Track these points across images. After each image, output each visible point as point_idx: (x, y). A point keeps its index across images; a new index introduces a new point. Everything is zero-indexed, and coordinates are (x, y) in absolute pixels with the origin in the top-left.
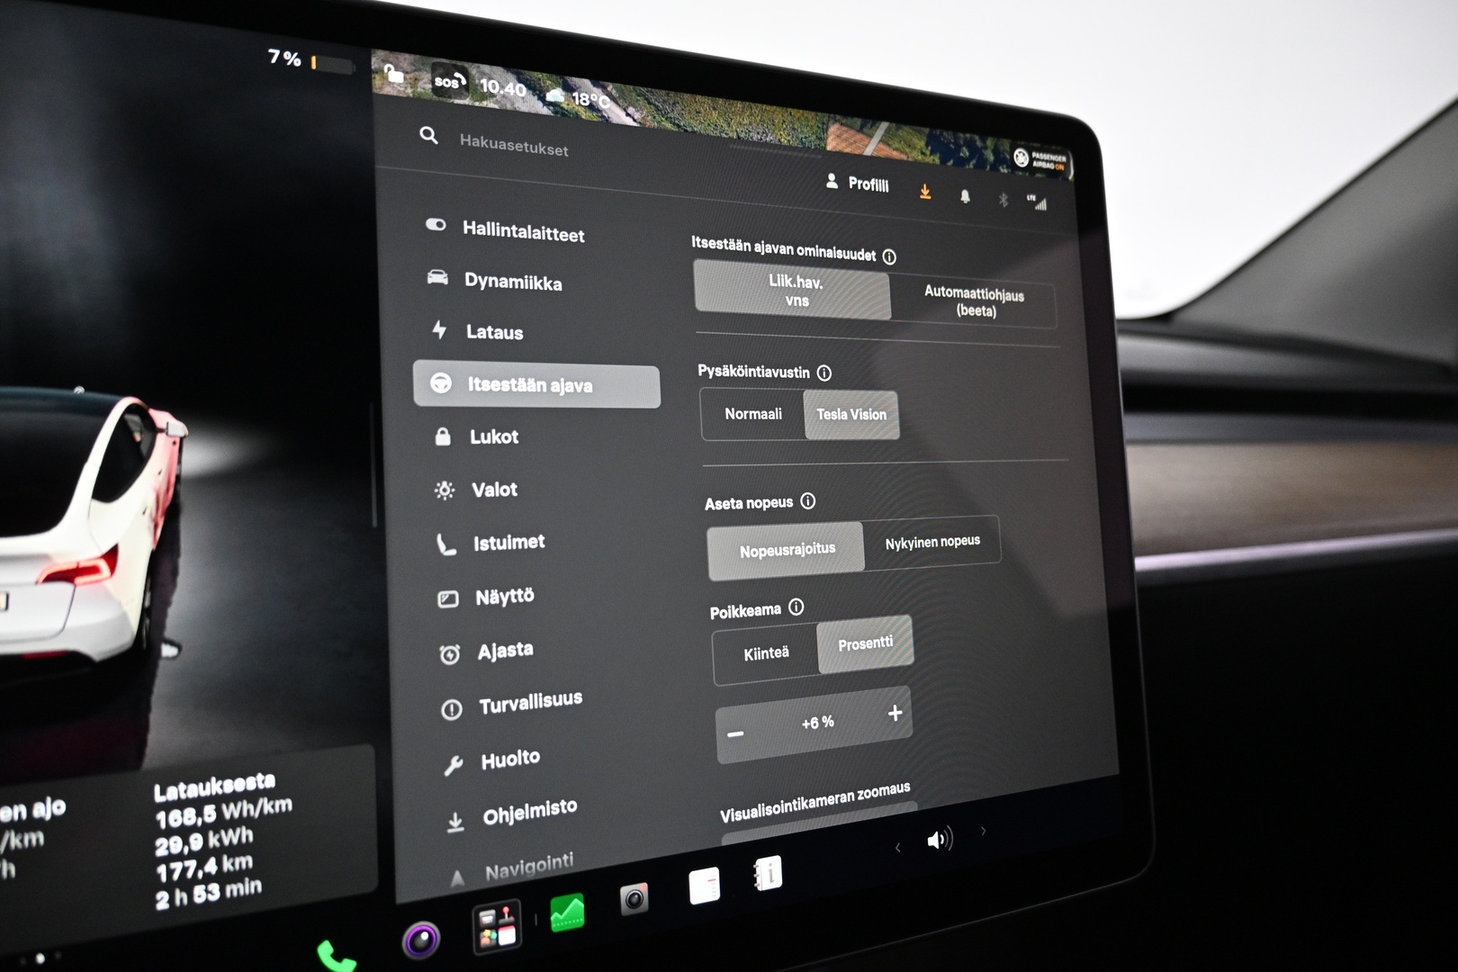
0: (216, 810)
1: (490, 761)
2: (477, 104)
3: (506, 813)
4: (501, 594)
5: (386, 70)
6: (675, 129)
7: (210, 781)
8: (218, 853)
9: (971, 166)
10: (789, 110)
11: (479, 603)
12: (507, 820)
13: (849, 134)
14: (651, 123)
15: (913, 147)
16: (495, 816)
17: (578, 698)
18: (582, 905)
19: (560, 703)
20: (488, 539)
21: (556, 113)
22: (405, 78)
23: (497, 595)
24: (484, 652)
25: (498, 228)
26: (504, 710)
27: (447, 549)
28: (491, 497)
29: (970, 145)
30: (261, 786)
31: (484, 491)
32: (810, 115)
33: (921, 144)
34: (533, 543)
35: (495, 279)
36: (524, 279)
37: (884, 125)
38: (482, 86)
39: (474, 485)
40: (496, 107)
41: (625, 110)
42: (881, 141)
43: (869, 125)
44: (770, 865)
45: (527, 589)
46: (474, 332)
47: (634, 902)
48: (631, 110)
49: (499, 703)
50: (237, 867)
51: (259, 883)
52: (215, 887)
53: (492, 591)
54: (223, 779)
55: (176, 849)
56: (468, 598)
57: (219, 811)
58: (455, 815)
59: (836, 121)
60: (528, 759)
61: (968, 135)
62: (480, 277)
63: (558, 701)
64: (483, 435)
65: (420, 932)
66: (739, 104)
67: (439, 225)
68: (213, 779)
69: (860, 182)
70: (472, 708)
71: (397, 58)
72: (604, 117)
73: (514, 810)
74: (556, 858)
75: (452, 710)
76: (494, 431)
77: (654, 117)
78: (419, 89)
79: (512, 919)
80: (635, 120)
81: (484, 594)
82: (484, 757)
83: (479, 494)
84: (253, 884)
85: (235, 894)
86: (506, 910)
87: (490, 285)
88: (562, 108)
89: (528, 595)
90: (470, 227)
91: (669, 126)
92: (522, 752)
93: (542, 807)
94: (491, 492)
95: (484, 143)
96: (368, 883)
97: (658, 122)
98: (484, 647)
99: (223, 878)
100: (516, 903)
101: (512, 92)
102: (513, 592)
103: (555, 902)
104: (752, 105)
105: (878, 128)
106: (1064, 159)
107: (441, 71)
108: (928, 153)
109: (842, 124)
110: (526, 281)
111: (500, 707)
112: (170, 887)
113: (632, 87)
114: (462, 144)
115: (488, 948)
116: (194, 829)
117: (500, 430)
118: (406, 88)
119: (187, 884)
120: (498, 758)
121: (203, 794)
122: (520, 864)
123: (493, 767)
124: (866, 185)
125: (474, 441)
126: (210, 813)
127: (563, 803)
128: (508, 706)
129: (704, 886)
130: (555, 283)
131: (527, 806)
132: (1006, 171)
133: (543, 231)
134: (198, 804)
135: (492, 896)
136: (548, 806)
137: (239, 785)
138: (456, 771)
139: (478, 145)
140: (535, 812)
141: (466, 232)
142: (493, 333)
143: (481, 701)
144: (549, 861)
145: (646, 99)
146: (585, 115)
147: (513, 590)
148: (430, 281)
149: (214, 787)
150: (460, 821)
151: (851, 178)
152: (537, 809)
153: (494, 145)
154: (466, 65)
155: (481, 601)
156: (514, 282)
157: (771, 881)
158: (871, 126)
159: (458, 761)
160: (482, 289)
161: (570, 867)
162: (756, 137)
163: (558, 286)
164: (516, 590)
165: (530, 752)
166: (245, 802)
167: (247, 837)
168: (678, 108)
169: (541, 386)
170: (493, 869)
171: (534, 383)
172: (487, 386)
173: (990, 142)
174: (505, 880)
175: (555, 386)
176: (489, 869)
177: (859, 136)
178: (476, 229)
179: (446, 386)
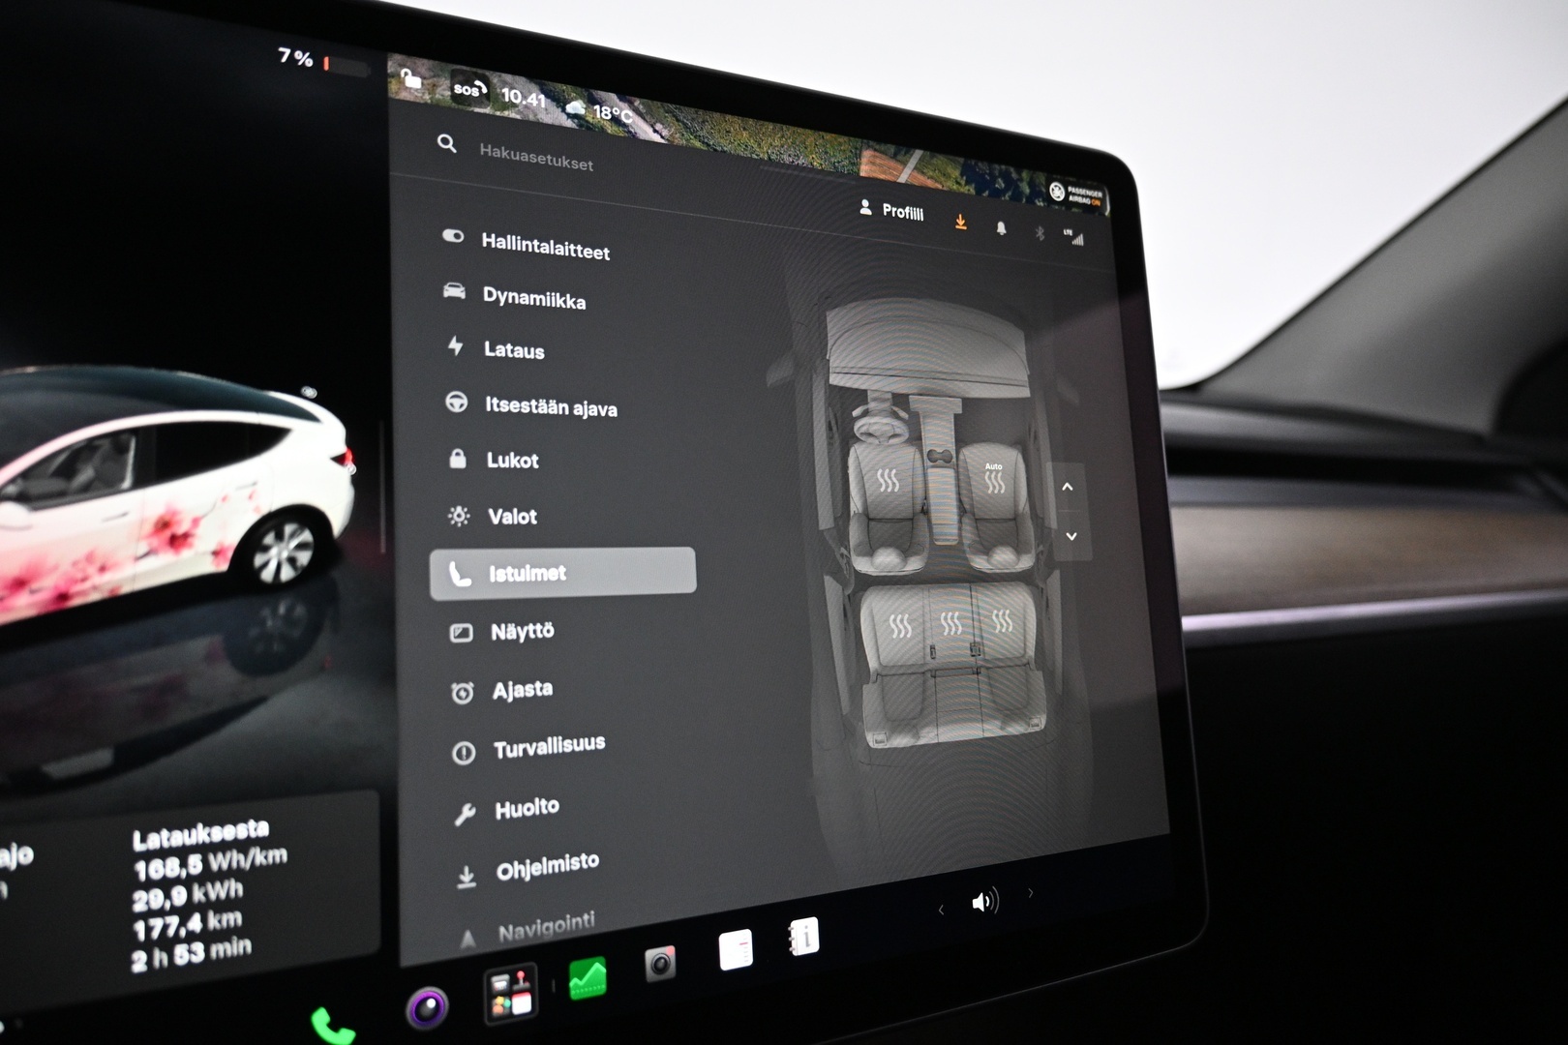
0: (202, 860)
1: (505, 810)
2: (498, 113)
3: (522, 867)
4: (519, 628)
5: (403, 75)
6: (705, 148)
7: (195, 827)
8: (204, 908)
9: (1007, 197)
10: (822, 134)
11: (494, 638)
12: (523, 875)
13: (881, 159)
14: (679, 141)
15: (947, 176)
16: (510, 871)
17: (600, 743)
18: (604, 970)
19: (581, 748)
20: (505, 569)
21: (580, 126)
22: (422, 84)
23: (514, 630)
24: (499, 691)
25: (519, 242)
26: (521, 754)
27: (462, 577)
28: (508, 525)
29: (1006, 177)
30: (253, 835)
31: (501, 518)
32: (842, 139)
33: (956, 173)
34: (553, 574)
35: (515, 294)
36: (546, 296)
37: (918, 154)
38: (503, 95)
39: (491, 511)
40: (518, 117)
41: (652, 126)
42: (915, 168)
43: (903, 153)
44: (806, 927)
45: (546, 623)
46: (493, 349)
47: (660, 967)
48: (659, 127)
49: (515, 746)
50: (224, 924)
51: (248, 944)
52: (198, 947)
53: (509, 625)
54: (211, 826)
55: (156, 904)
56: (483, 632)
57: (205, 862)
58: (466, 869)
59: (869, 147)
60: (546, 808)
61: (1003, 167)
62: (499, 293)
63: (578, 745)
65: (425, 999)
66: (770, 126)
67: (457, 236)
68: (200, 826)
69: (894, 209)
70: (486, 752)
71: (415, 63)
72: (631, 132)
73: (531, 864)
74: (575, 917)
75: (463, 755)
76: (512, 454)
77: (683, 135)
78: (437, 96)
79: (527, 985)
80: (662, 137)
81: (500, 628)
82: (498, 805)
83: (496, 521)
84: (241, 944)
85: (222, 954)
86: (521, 974)
87: (510, 301)
88: (587, 122)
89: (547, 630)
90: (489, 240)
91: (698, 144)
92: (540, 801)
93: (561, 861)
94: (508, 519)
95: (505, 154)
96: (367, 941)
97: (687, 140)
98: (500, 686)
99: (208, 937)
100: (532, 968)
101: (535, 103)
102: (531, 627)
103: (574, 966)
104: (784, 127)
105: (912, 155)
106: (1100, 195)
107: (461, 78)
108: (963, 182)
109: (875, 150)
110: (548, 298)
111: (516, 751)
112: (148, 946)
113: (659, 104)
114: (482, 153)
115: (501, 1017)
116: (177, 881)
117: (519, 453)
118: (423, 93)
119: (167, 943)
120: (513, 807)
121: (188, 842)
122: (536, 923)
123: (508, 816)
124: (901, 213)
125: (491, 465)
126: (195, 863)
127: (584, 857)
128: (525, 750)
129: (736, 950)
130: (579, 301)
131: (544, 859)
132: (1042, 204)
133: (567, 247)
134: (182, 853)
135: (507, 959)
136: (568, 860)
137: (229, 832)
138: (468, 820)
139: (499, 156)
140: (553, 867)
141: (485, 245)
143: (496, 745)
145: (674, 116)
146: (611, 129)
147: (531, 625)
148: (446, 294)
149: (200, 834)
150: (472, 875)
151: (885, 205)
152: (556, 863)
153: (515, 156)
154: (487, 73)
155: (497, 635)
156: (535, 299)
157: (808, 945)
158: (905, 154)
159: (470, 809)
160: (502, 304)
161: (591, 928)
162: (787, 159)
163: (582, 304)
164: (535, 624)
165: (548, 800)
166: (235, 852)
167: (236, 891)
168: (708, 126)
169: (564, 409)
170: (507, 929)
171: (556, 405)
172: (506, 406)
173: (1025, 175)
174: (521, 941)
175: (578, 410)
176: (502, 930)
177: (892, 163)
178: (496, 242)
179: (462, 406)
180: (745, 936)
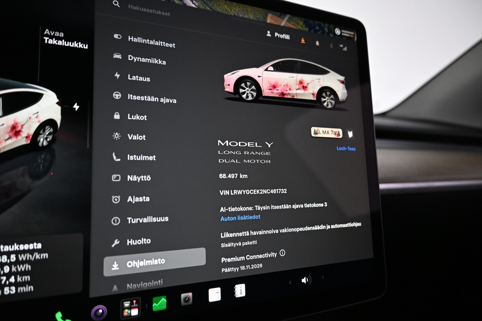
0: (16, 257)
1: (131, 242)
3: (136, 263)
4: (138, 177)
6: (211, 10)
7: (14, 245)
8: (16, 274)
9: (320, 33)
10: (253, 7)
11: (128, 180)
12: (136, 266)
13: (275, 18)
14: (202, 7)
15: (299, 25)
16: (132, 264)
17: (167, 219)
18: (166, 301)
19: (160, 220)
20: (133, 156)
21: (166, 0)
23: (136, 177)
24: (130, 199)
25: (142, 40)
26: (137, 222)
27: (117, 159)
28: (135, 140)
29: (319, 25)
30: (35, 248)
31: (132, 137)
32: (261, 9)
33: (302, 23)
34: (151, 158)
35: (140, 58)
37: (288, 16)
39: (129, 135)
41: (192, 1)
42: (287, 21)
43: (283, 15)
44: (241, 287)
45: (148, 176)
46: (131, 77)
47: (186, 300)
48: (194, 2)
49: (135, 219)
50: (23, 280)
51: (32, 287)
52: (13, 288)
53: (134, 176)
54: (20, 244)
56: (124, 178)
57: (17, 257)
58: (115, 263)
59: (270, 13)
60: (146, 242)
61: (319, 22)
62: (134, 57)
63: (158, 219)
64: (133, 116)
65: (99, 309)
66: (235, 4)
67: (119, 37)
68: (15, 244)
69: (279, 35)
70: (124, 221)
72: (184, 3)
73: (140, 262)
74: (155, 281)
75: (116, 221)
76: (137, 115)
77: (203, 5)
79: (137, 305)
80: (195, 5)
81: (131, 177)
82: (128, 240)
83: (130, 138)
84: (29, 288)
85: (22, 291)
86: (135, 301)
87: (138, 60)
89: (148, 178)
90: (131, 39)
91: (208, 9)
92: (144, 239)
93: (151, 261)
94: (135, 138)
95: (137, 8)
96: (77, 288)
97: (205, 7)
98: (130, 197)
99: (17, 284)
100: (139, 299)
102: (142, 177)
103: (155, 299)
104: (240, 4)
105: (286, 16)
106: (353, 33)
108: (304, 27)
109: (273, 14)
110: (152, 60)
111: (135, 221)
114: (129, 8)
115: (127, 317)
116: (6, 264)
117: (140, 115)
119: (2, 287)
120: (134, 241)
121: (10, 250)
122: (141, 283)
123: (132, 244)
124: (281, 36)
125: (129, 118)
126: (13, 258)
127: (159, 260)
128: (139, 221)
129: (215, 295)
130: (163, 62)
131: (145, 260)
132: (332, 36)
133: (159, 42)
134: (8, 254)
135: (130, 296)
136: (153, 261)
137: (26, 247)
138: (116, 245)
139: (135, 9)
140: (148, 263)
141: (129, 40)
142: (138, 78)
143: (128, 218)
144: (153, 283)
146: (177, 2)
147: (142, 176)
148: (114, 57)
149: (16, 247)
150: (117, 265)
151: (276, 33)
152: (149, 261)
153: (141, 9)
155: (130, 179)
156: (147, 60)
157: (241, 294)
158: (284, 16)
159: (117, 241)
160: (135, 61)
161: (161, 285)
162: (241, 16)
163: (164, 63)
164: (144, 176)
165: (147, 239)
166: (28, 254)
167: (28, 268)
168: (212, 2)
169: (157, 99)
170: (130, 285)
171: (154, 98)
172: (135, 98)
173: (326, 25)
174: (135, 289)
175: (162, 100)
176: (128, 285)
177: (279, 19)
178: (133, 39)
179: (119, 97)
180: (218, 290)
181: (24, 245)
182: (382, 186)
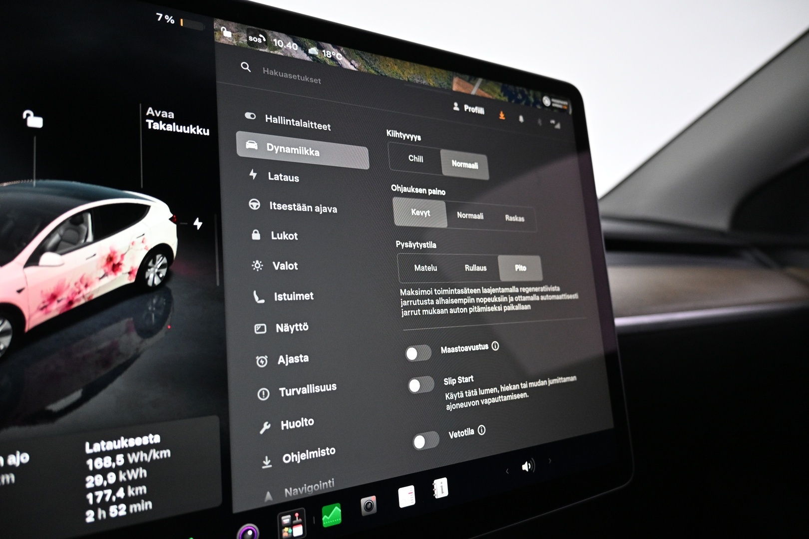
0: (124, 458)
1: (286, 425)
2: (272, 52)
3: (296, 455)
4: (290, 326)
5: (222, 30)
6: (376, 74)
7: (120, 439)
8: (125, 484)
9: (523, 104)
10: (433, 68)
11: (278, 331)
12: (296, 460)
13: (463, 82)
14: (363, 70)
15: (495, 92)
16: (290, 458)
17: (334, 387)
18: (340, 510)
19: (324, 390)
20: (282, 294)
21: (314, 60)
22: (232, 35)
23: (288, 327)
24: (281, 360)
25: (284, 120)
26: (293, 394)
27: (259, 299)
28: (283, 270)
29: (522, 93)
30: (152, 442)
31: (280, 266)
32: (443, 71)
33: (498, 90)
34: (307, 297)
35: (283, 148)
36: (299, 149)
37: (480, 80)
38: (274, 43)
39: (274, 263)
40: (282, 54)
41: (350, 62)
42: (479, 87)
43: (473, 79)
44: (441, 483)
45: (304, 323)
46: (272, 177)
47: (369, 507)
48: (353, 62)
49: (290, 390)
50: (137, 493)
51: (150, 503)
52: (123, 507)
53: (285, 324)
54: (128, 438)
55: (99, 483)
56: (271, 328)
57: (126, 458)
58: (267, 458)
59: (457, 76)
60: (307, 423)
61: (521, 88)
62: (275, 146)
63: (323, 389)
64: (278, 234)
65: (247, 531)
66: (408, 64)
67: (252, 116)
68: (122, 438)
69: (470, 108)
70: (275, 393)
71: (228, 24)
72: (339, 64)
73: (300, 454)
74: (324, 482)
75: (263, 394)
77: (365, 67)
78: (240, 42)
79: (300, 520)
80: (355, 67)
81: (280, 326)
82: (282, 422)
83: (277, 268)
84: (146, 504)
85: (136, 510)
86: (297, 515)
87: (281, 151)
88: (317, 58)
89: (305, 327)
90: (269, 119)
91: (373, 72)
92: (304, 419)
93: (316, 452)
94: (283, 267)
95: (276, 73)
96: (215, 500)
97: (368, 70)
98: (281, 357)
99: (128, 501)
100: (303, 510)
101: (290, 47)
103: (325, 509)
104: (415, 64)
105: (477, 81)
106: (566, 103)
107: (252, 33)
108: (502, 95)
109: (460, 78)
111: (291, 393)
112: (95, 507)
113: (353, 50)
114: (264, 73)
116: (110, 470)
117: (288, 232)
118: (233, 40)
119: (105, 505)
120: (290, 423)
121: (116, 447)
122: (304, 486)
123: (287, 428)
124: (473, 110)
125: (273, 238)
126: (120, 459)
127: (327, 449)
128: (295, 392)
129: (407, 497)
130: (316, 152)
131: (307, 451)
132: (540, 108)
133: (309, 123)
134: (113, 454)
135: (289, 506)
136: (319, 451)
137: (138, 441)
138: (266, 430)
139: (273, 74)
140: (312, 454)
141: (267, 121)
142: (283, 178)
143: (280, 389)
144: (321, 484)
145: (361, 57)
146: (329, 62)
147: (296, 324)
148: (247, 147)
149: (123, 443)
150: (269, 461)
151: (465, 106)
152: (313, 452)
153: (281, 75)
154: (266, 31)
155: (279, 330)
156: (293, 150)
157: (443, 493)
158: (475, 79)
159: (268, 425)
160: (276, 153)
161: (333, 487)
162: (417, 81)
163: (318, 154)
164: (298, 324)
165: (308, 419)
166: (142, 452)
167: (143, 474)
168: (377, 63)
169: (310, 208)
170: (289, 490)
171: (306, 207)
172: (280, 207)
173: (531, 92)
174: (296, 496)
175: (317, 209)
176: (286, 490)
177: (468, 84)
178: (273, 120)
179: (257, 206)
180: (411, 488)
181: (135, 438)
182: (619, 322)
